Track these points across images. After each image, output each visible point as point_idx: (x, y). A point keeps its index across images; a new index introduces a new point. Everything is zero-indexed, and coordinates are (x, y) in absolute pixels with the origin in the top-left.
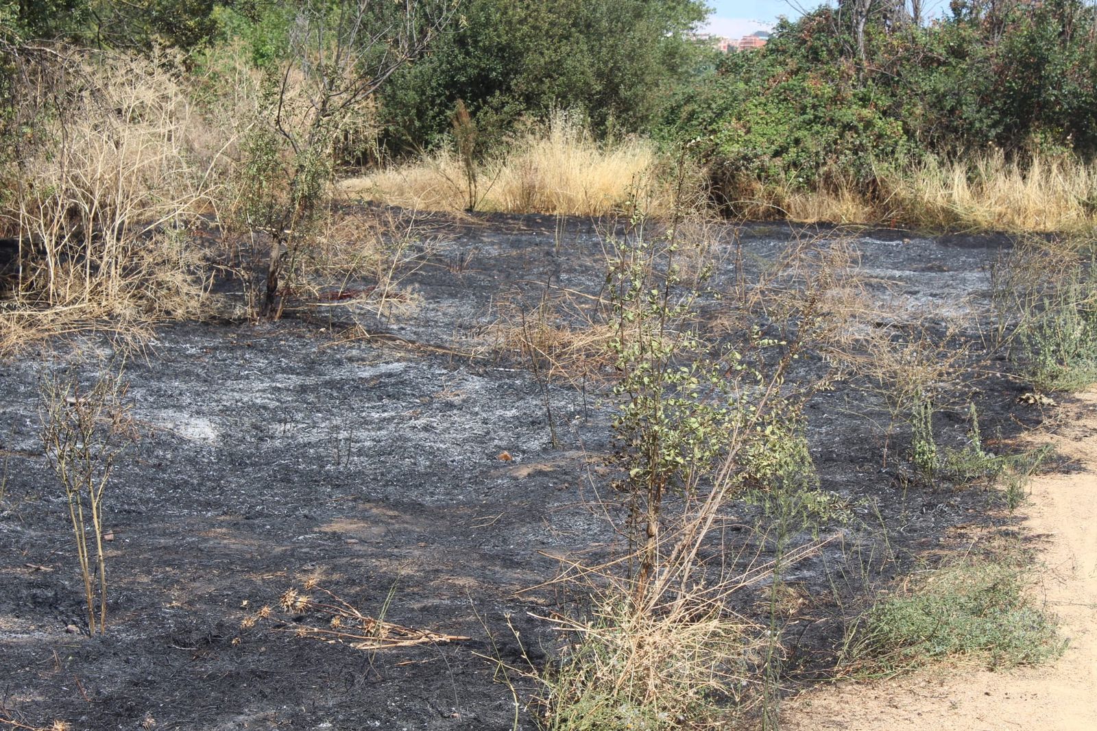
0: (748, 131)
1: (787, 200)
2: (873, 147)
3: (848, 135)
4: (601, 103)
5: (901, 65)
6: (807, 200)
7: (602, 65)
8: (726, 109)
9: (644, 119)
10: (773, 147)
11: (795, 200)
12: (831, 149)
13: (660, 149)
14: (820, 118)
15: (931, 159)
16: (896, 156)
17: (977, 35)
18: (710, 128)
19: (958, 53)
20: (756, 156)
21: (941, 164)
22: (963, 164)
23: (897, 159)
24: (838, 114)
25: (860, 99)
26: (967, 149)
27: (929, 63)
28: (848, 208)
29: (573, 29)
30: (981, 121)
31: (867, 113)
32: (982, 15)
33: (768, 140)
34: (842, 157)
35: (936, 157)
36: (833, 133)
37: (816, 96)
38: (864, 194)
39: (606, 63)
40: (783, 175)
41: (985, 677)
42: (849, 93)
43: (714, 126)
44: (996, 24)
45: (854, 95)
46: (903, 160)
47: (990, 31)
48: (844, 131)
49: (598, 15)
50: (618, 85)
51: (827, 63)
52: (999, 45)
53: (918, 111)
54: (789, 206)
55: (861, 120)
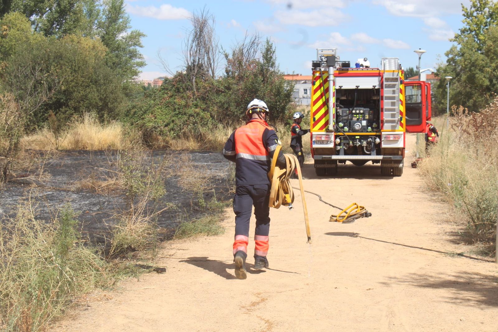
0: (155, 118)
1: (170, 142)
2: (200, 122)
3: (191, 118)
4: (102, 110)
5: (209, 93)
6: (178, 142)
7: (101, 96)
8: (147, 110)
9: (118, 115)
10: (165, 123)
11: (173, 142)
12: (185, 123)
13: (124, 125)
14: (181, 112)
15: (220, 126)
16: (208, 125)
17: (234, 82)
18: (142, 117)
19: (228, 88)
20: (159, 127)
21: (224, 127)
22: (231, 127)
23: (208, 126)
24: (187, 111)
25: (195, 106)
26: (233, 122)
27: (218, 92)
28: (192, 144)
29: (91, 83)
30: (237, 112)
31: (197, 110)
32: (236, 74)
33: (163, 121)
34: (189, 126)
35: (222, 125)
36: (186, 118)
37: (179, 105)
38: (197, 139)
39: (103, 95)
40: (168, 133)
41: (206, 237)
42: (191, 103)
43: (143, 117)
44: (241, 78)
45: (193, 104)
46: (211, 126)
47: (239, 80)
48: (189, 117)
49: (99, 78)
50: (108, 103)
51: (183, 93)
52: (242, 85)
53: (216, 109)
54: (171, 144)
55: (195, 113)
